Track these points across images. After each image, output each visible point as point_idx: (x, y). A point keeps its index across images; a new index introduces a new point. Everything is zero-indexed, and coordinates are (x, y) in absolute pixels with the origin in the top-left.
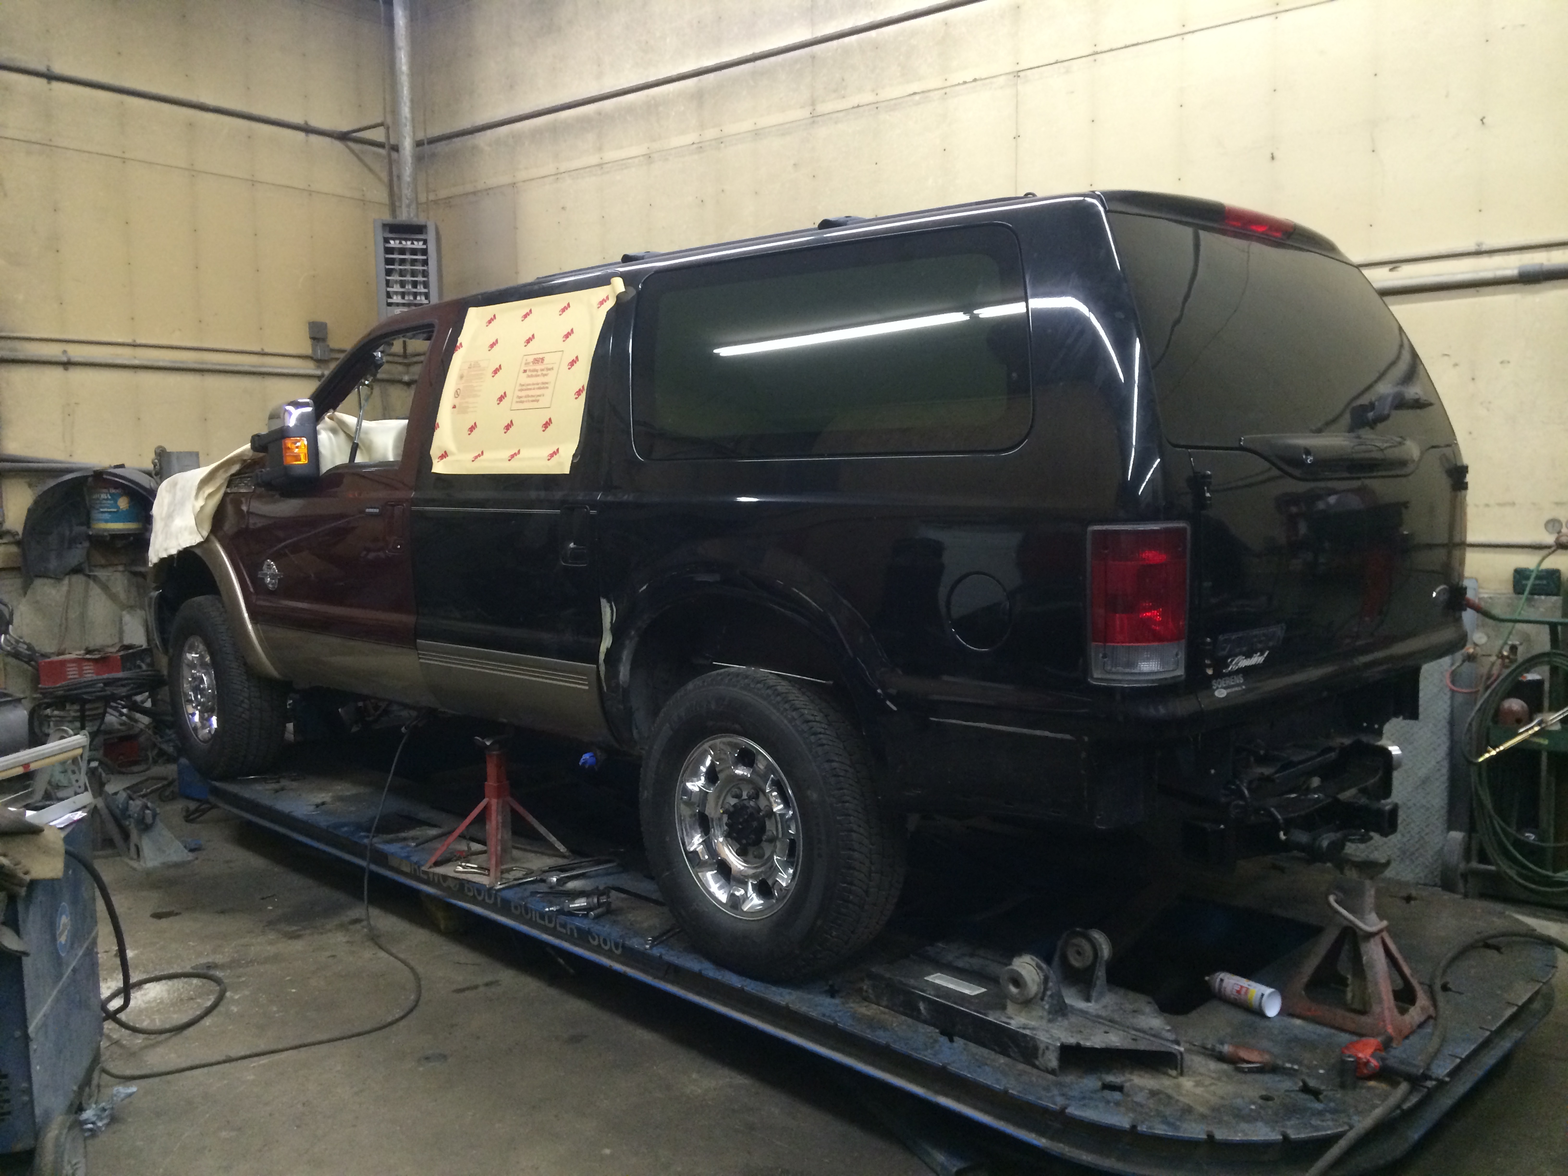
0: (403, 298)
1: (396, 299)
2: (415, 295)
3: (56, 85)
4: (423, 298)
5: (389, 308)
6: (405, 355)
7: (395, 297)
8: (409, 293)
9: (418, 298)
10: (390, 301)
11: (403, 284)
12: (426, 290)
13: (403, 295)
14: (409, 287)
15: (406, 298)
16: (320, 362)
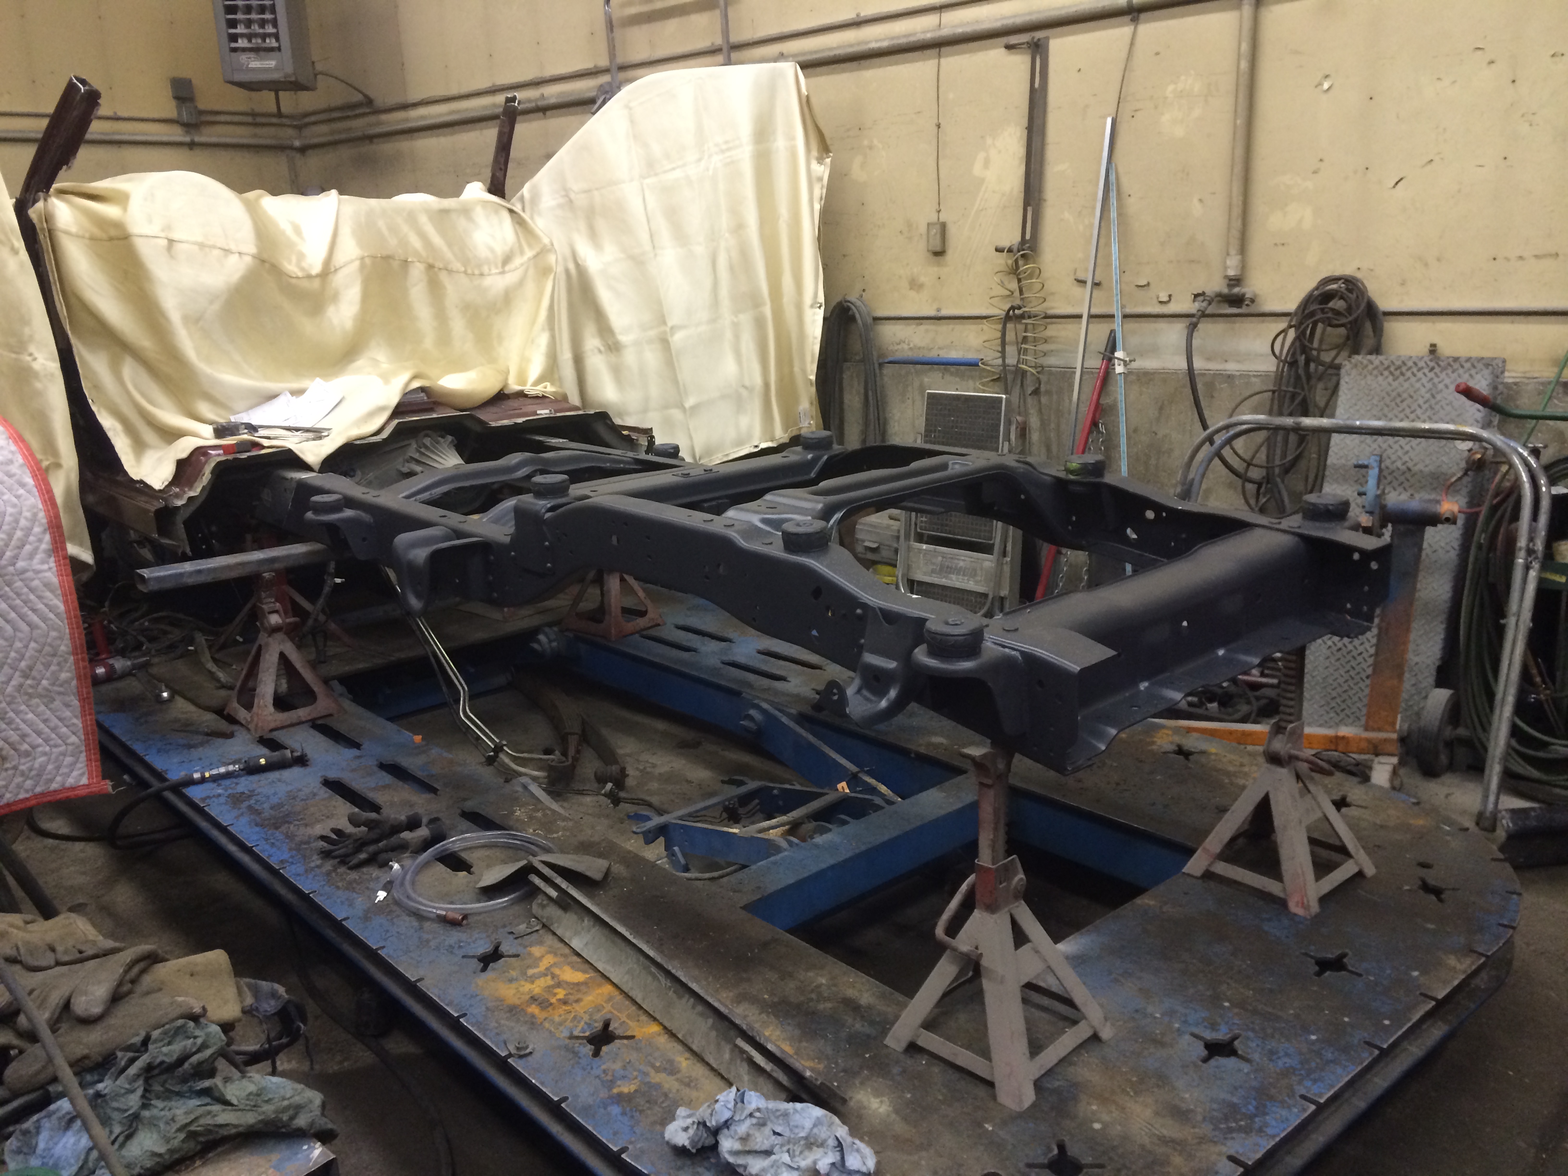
0: (250, 41)
1: (242, 43)
2: (264, 37)
4: (274, 40)
5: (233, 54)
7: (240, 41)
8: (256, 35)
9: (268, 41)
10: (233, 45)
11: (249, 23)
12: (274, 31)
13: (249, 37)
14: (256, 28)
15: (254, 41)
16: (189, 126)
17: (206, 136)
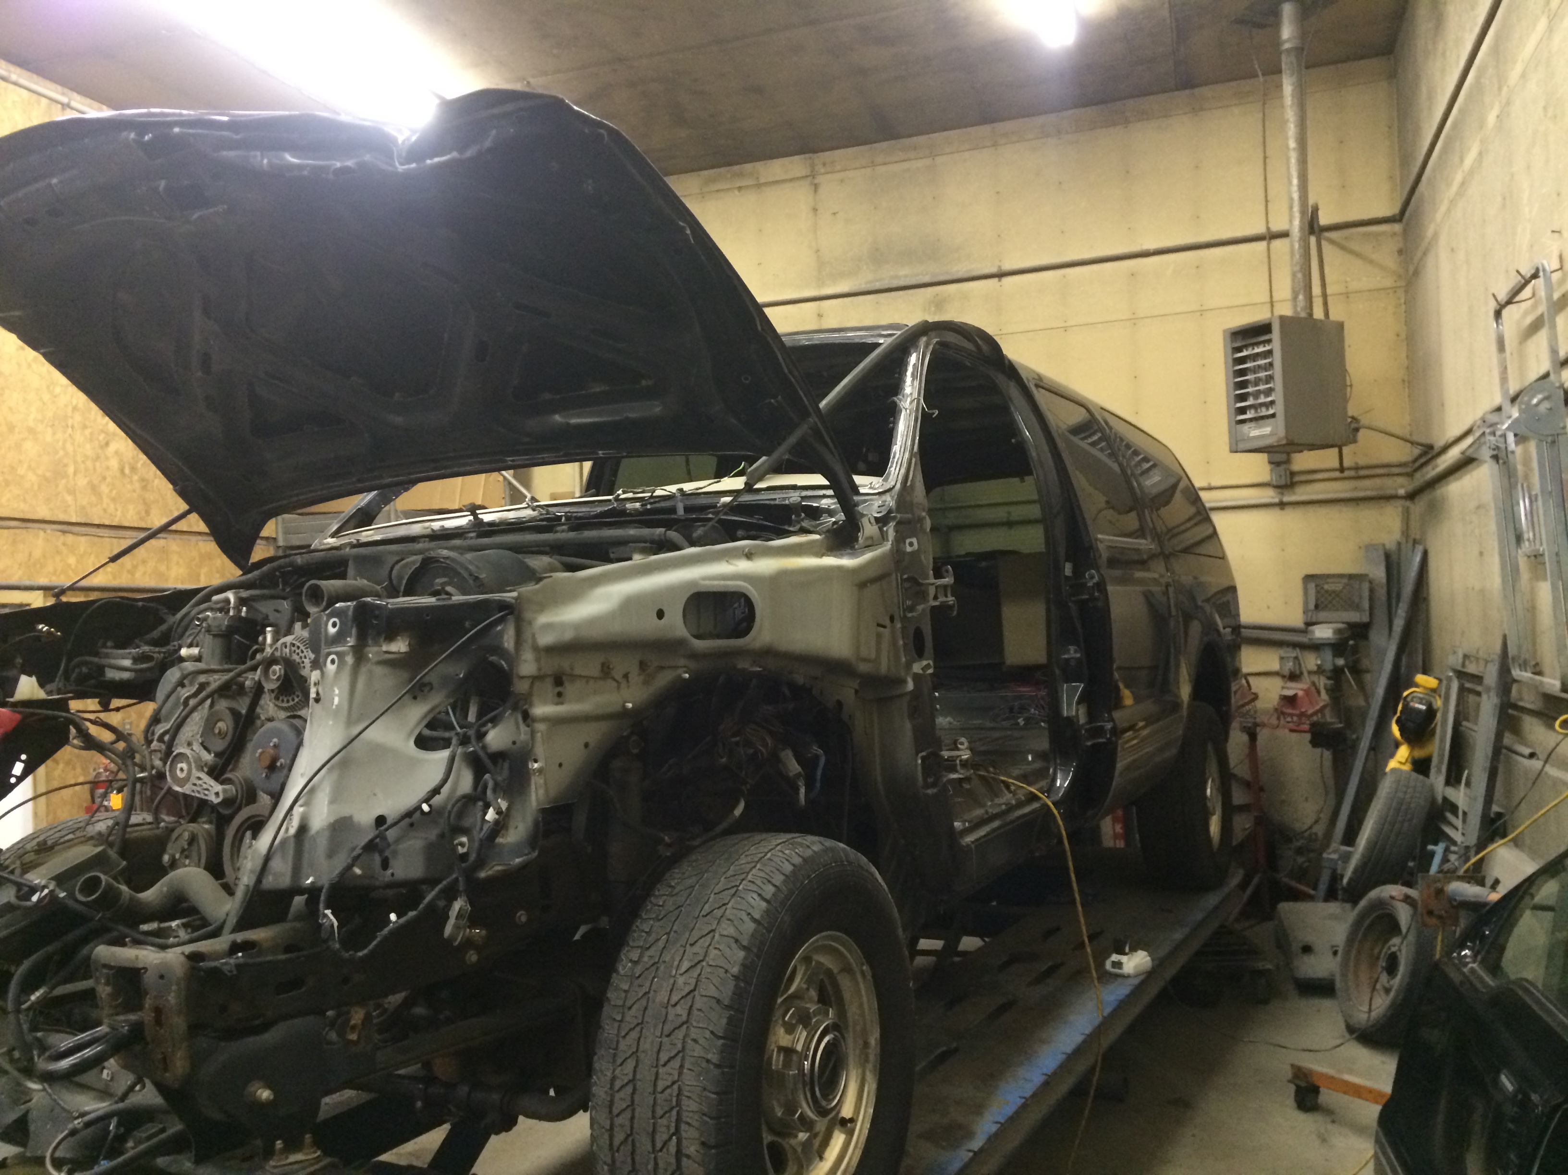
1: (1249, 414)
3: (1007, 280)
4: (1272, 408)
5: (1240, 426)
6: (1342, 469)
7: (1247, 412)
8: (1261, 405)
9: (1267, 409)
10: (1241, 417)
12: (1268, 399)
13: (1256, 407)
14: (1261, 398)
15: (1258, 411)
16: (1281, 488)
17: (1301, 494)
